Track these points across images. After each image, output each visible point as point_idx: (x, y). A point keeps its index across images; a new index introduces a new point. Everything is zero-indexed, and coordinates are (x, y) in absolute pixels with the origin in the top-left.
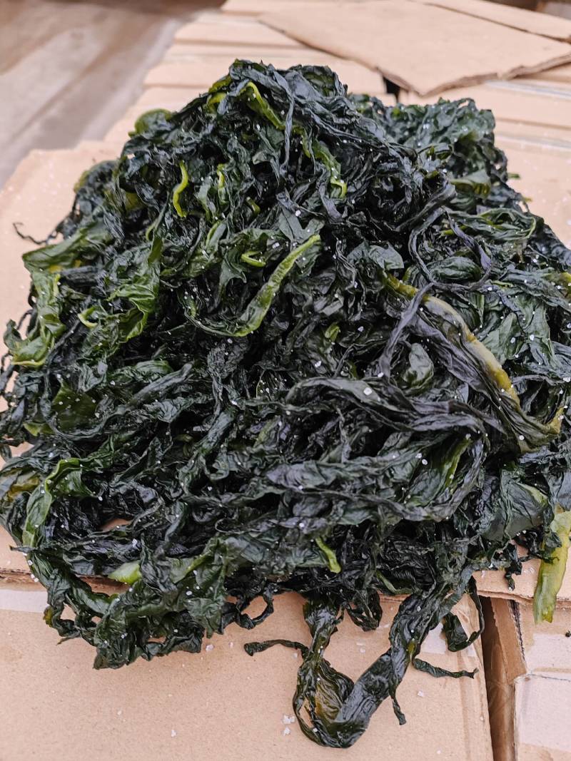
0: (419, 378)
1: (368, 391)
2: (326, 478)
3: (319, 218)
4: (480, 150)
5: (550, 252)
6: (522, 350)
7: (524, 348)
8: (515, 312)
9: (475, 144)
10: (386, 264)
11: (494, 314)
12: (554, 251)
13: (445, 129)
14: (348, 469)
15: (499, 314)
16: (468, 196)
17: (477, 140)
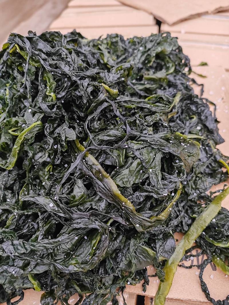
0: (77, 198)
1: (51, 205)
2: (26, 249)
3: (41, 113)
4: (169, 58)
5: (197, 110)
6: (145, 177)
7: (146, 176)
8: (139, 158)
9: (167, 55)
10: (66, 138)
11: (131, 158)
12: (199, 109)
13: (149, 49)
14: (38, 245)
15: (133, 158)
16: (156, 84)
17: (167, 53)
